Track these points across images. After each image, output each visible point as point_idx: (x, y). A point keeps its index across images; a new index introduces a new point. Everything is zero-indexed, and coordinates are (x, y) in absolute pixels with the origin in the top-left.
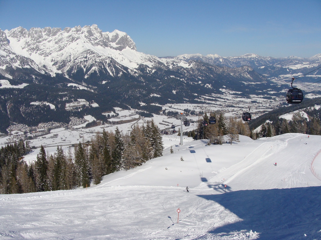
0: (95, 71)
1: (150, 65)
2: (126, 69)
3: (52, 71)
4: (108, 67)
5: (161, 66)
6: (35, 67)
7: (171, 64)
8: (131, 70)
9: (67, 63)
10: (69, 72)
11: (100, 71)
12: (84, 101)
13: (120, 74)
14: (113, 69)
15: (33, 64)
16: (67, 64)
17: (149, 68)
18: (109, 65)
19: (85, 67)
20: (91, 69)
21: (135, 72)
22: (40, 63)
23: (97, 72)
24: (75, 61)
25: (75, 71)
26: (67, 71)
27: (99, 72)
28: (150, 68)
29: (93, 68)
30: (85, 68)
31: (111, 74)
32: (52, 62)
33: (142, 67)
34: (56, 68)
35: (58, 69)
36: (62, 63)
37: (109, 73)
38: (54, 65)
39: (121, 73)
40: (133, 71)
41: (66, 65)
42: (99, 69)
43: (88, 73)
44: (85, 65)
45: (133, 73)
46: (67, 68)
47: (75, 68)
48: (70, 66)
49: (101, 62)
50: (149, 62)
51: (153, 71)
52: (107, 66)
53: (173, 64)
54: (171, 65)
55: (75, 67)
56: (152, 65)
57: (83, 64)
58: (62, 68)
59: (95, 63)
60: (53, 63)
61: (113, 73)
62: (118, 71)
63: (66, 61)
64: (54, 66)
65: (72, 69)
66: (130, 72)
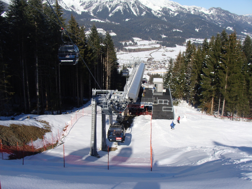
0: (119, 11)
1: (173, 9)
2: (150, 10)
3: (78, 10)
4: (132, 7)
5: (184, 11)
6: (63, 5)
7: (193, 10)
8: (155, 12)
9: (94, 3)
10: (94, 11)
11: (125, 11)
12: (101, 31)
13: (143, 13)
14: (137, 9)
15: (61, 2)
16: (94, 4)
17: (172, 11)
18: (133, 6)
19: (110, 6)
20: (116, 9)
21: (159, 13)
22: (69, 4)
23: (122, 11)
24: (101, 2)
25: (101, 10)
26: (93, 10)
27: (123, 11)
28: (173, 12)
29: (118, 8)
30: (110, 7)
31: (135, 13)
32: (80, 2)
33: (165, 10)
34: (83, 8)
35: (85, 9)
36: (89, 3)
37: (133, 13)
38: (81, 5)
39: (144, 13)
40: (157, 12)
41: (93, 5)
42: (123, 8)
43: (113, 12)
44: (111, 5)
45: (156, 14)
46: (93, 8)
47: (101, 7)
48: (96, 6)
49: (125, 3)
50: (172, 6)
51: (176, 14)
52: (131, 6)
53: (194, 10)
54: (192, 11)
55: (101, 6)
56: (175, 9)
57: (108, 4)
58: (89, 8)
59: (120, 3)
60: (81, 3)
61: (137, 12)
62: (141, 11)
63: (93, 1)
64: (82, 6)
65: (97, 8)
66: (153, 13)
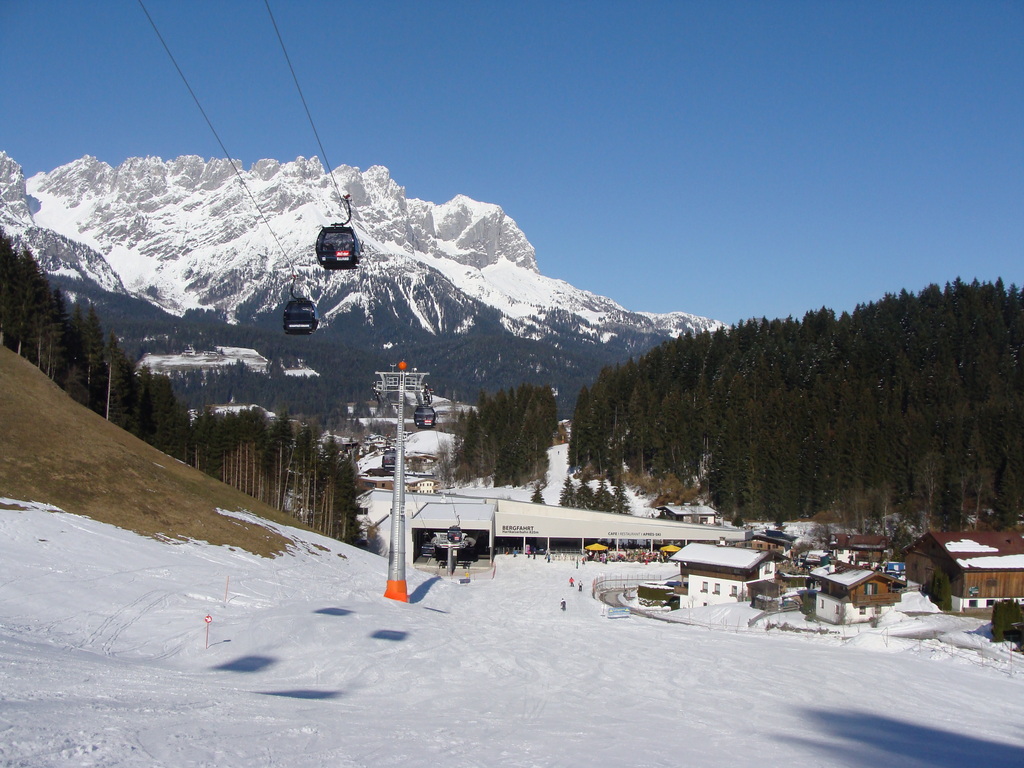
0: (356, 309)
1: (593, 318)
2: (494, 314)
3: (175, 305)
4: (416, 299)
5: (638, 325)
6: (104, 278)
7: (677, 327)
8: (514, 322)
9: (246, 281)
10: (244, 311)
11: (380, 310)
12: (249, 356)
13: (461, 325)
14: (437, 307)
15: (100, 267)
16: (246, 285)
17: (587, 324)
18: (420, 293)
19: (316, 294)
20: (342, 303)
21: (531, 329)
22: (139, 282)
23: (367, 312)
24: (277, 273)
25: (274, 308)
26: (240, 307)
27: (372, 312)
28: (593, 327)
29: (352, 298)
30: (316, 298)
31: (425, 323)
32: (187, 278)
33: (560, 320)
34: (198, 298)
35: (204, 301)
36: (226, 281)
37: (417, 321)
38: (191, 287)
39: (468, 322)
40: (522, 324)
41: (241, 289)
42: (374, 300)
43: (327, 314)
44: (319, 288)
45: (521, 330)
46: (241, 298)
47: (275, 296)
48: (256, 289)
49: (384, 280)
50: (587, 310)
51: (606, 338)
52: (411, 296)
53: (681, 325)
54: (674, 330)
55: (276, 292)
56: (600, 319)
57: (309, 284)
58: (222, 297)
59: (361, 281)
60: (190, 281)
61: (433, 320)
62: (454, 312)
63: (242, 274)
64: (193, 293)
65: (261, 296)
66: (506, 326)
